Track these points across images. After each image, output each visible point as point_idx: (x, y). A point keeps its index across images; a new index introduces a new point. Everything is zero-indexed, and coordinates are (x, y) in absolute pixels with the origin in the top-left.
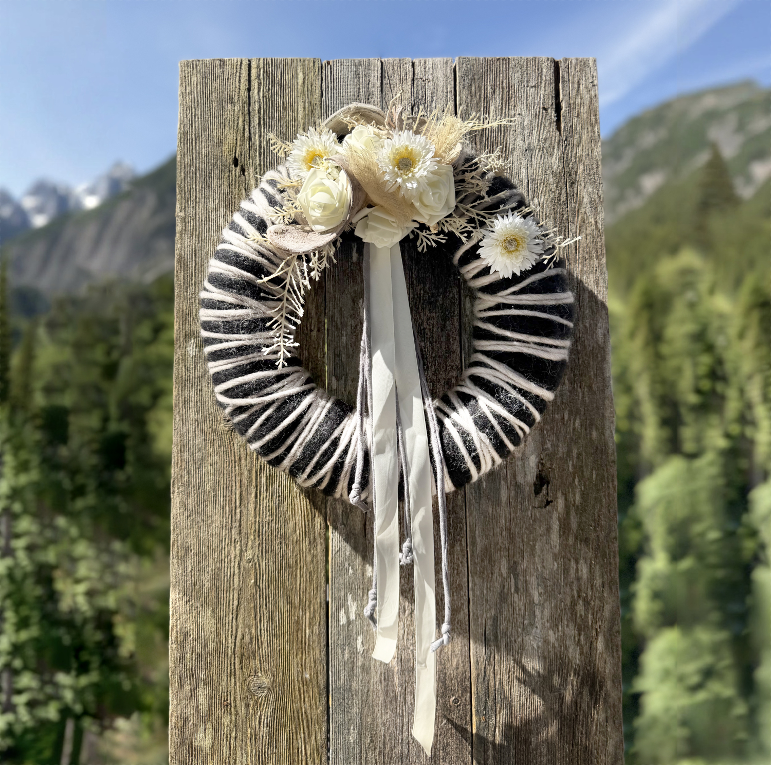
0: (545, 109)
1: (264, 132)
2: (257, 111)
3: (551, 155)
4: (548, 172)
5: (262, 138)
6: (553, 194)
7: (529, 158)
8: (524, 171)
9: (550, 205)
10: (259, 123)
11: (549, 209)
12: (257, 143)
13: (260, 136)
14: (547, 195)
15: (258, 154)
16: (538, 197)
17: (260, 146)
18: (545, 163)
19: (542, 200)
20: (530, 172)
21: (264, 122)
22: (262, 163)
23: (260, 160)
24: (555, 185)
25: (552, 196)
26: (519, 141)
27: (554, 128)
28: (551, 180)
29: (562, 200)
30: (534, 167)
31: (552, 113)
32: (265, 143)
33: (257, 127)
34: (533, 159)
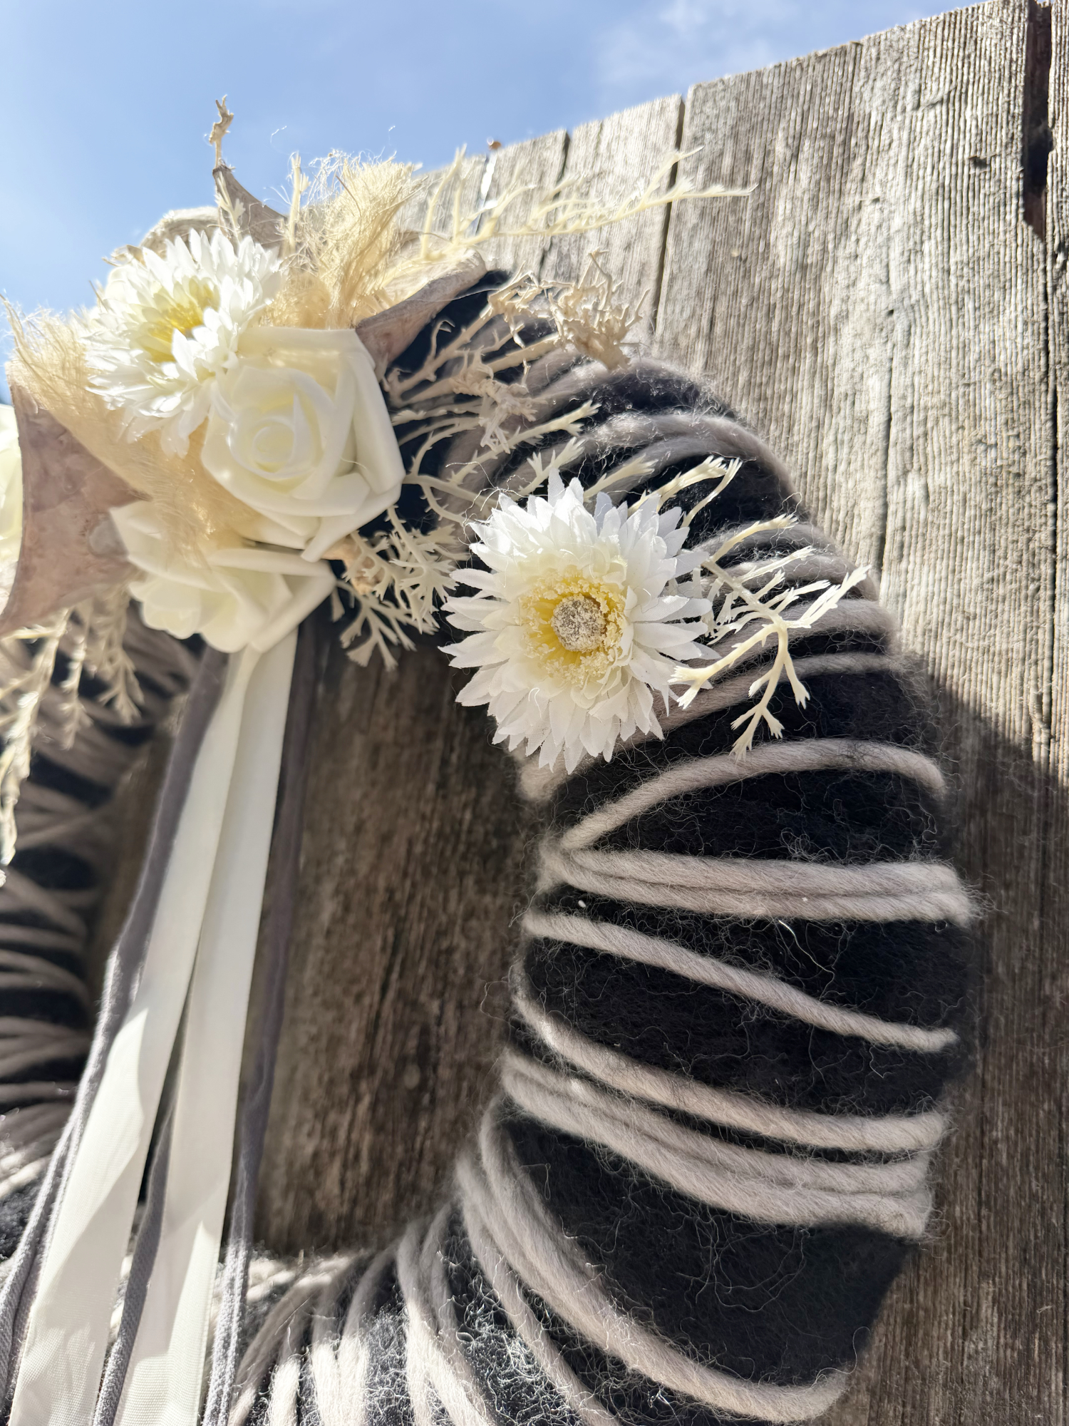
0: (978, 162)
3: (994, 312)
4: (975, 377)
6: (992, 454)
7: (899, 335)
8: (875, 385)
9: (977, 497)
11: (970, 513)
14: (966, 459)
16: (923, 471)
18: (964, 348)
19: (938, 479)
20: (899, 381)
24: (1001, 419)
25: (986, 461)
26: (867, 288)
27: (1011, 217)
28: (990, 401)
29: (1031, 472)
30: (916, 362)
31: (1011, 172)
34: (915, 340)
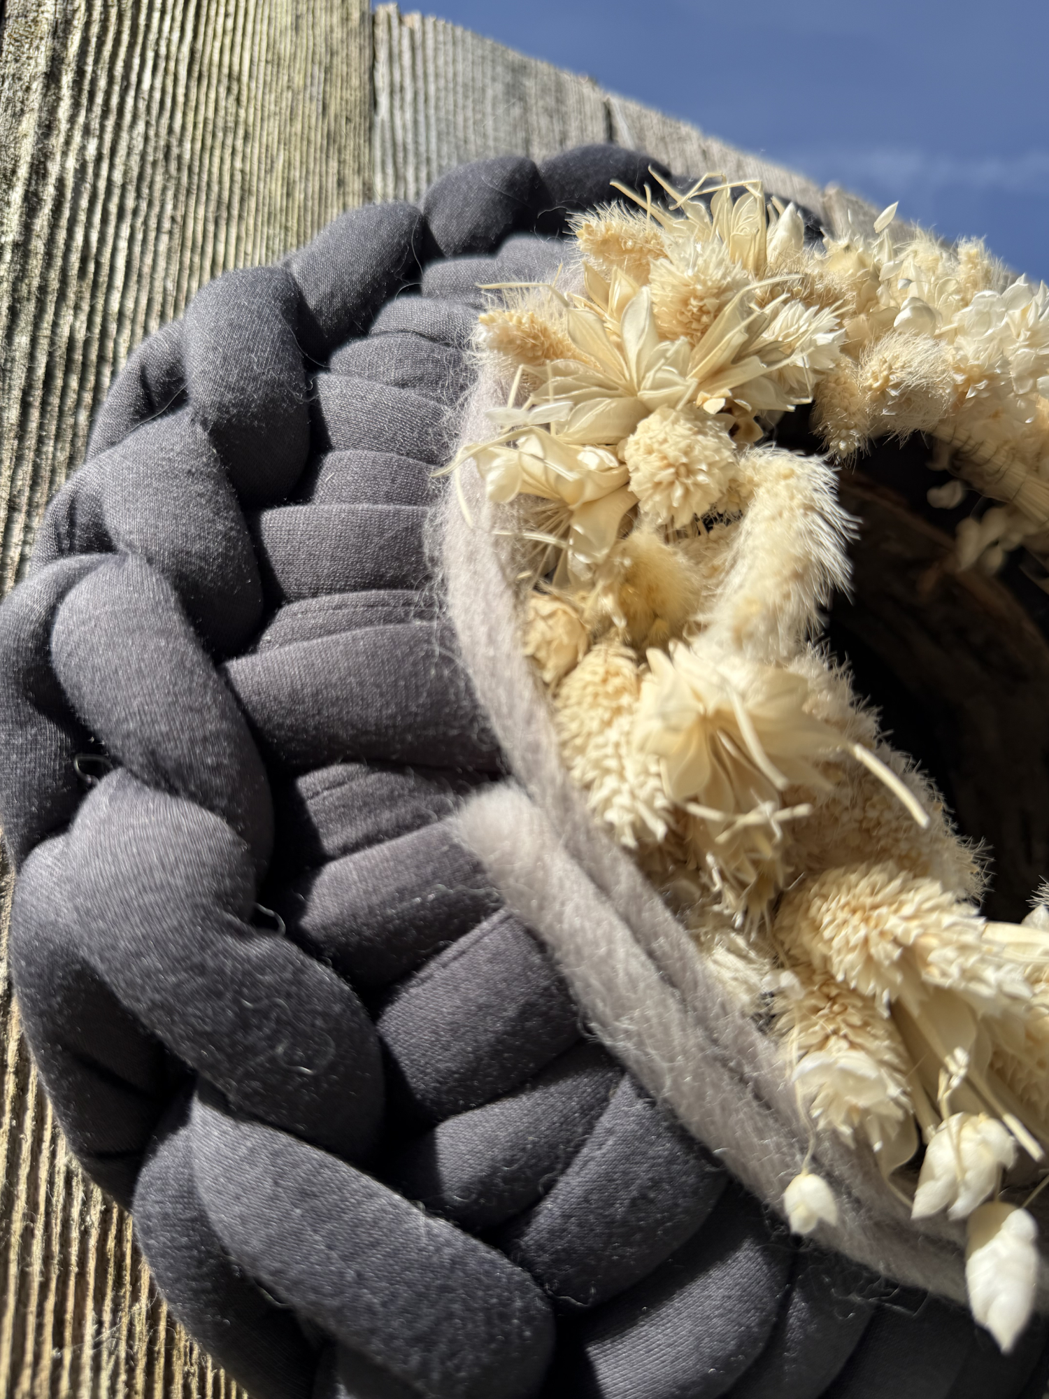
1: (72, 120)
2: (45, 28)
5: (57, 142)
10: (52, 77)
12: (26, 150)
13: (47, 128)
15: (17, 195)
17: (38, 170)
21: (77, 83)
22: (38, 245)
23: (27, 228)
32: (71, 163)
33: (37, 86)
